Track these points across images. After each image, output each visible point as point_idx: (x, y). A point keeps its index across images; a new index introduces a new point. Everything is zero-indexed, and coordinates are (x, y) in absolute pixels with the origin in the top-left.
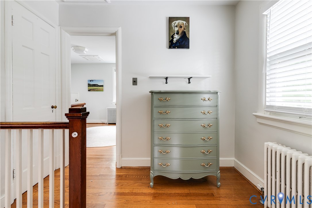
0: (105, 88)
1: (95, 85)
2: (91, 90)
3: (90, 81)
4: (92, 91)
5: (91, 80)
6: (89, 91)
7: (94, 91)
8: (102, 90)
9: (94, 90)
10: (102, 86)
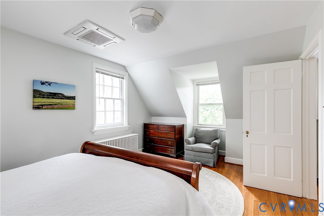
0: (78, 102)
1: (55, 94)
2: (42, 105)
3: (43, 83)
4: (46, 109)
5: (44, 80)
6: (37, 107)
7: (53, 108)
8: (73, 107)
9: (51, 107)
10: (73, 98)
